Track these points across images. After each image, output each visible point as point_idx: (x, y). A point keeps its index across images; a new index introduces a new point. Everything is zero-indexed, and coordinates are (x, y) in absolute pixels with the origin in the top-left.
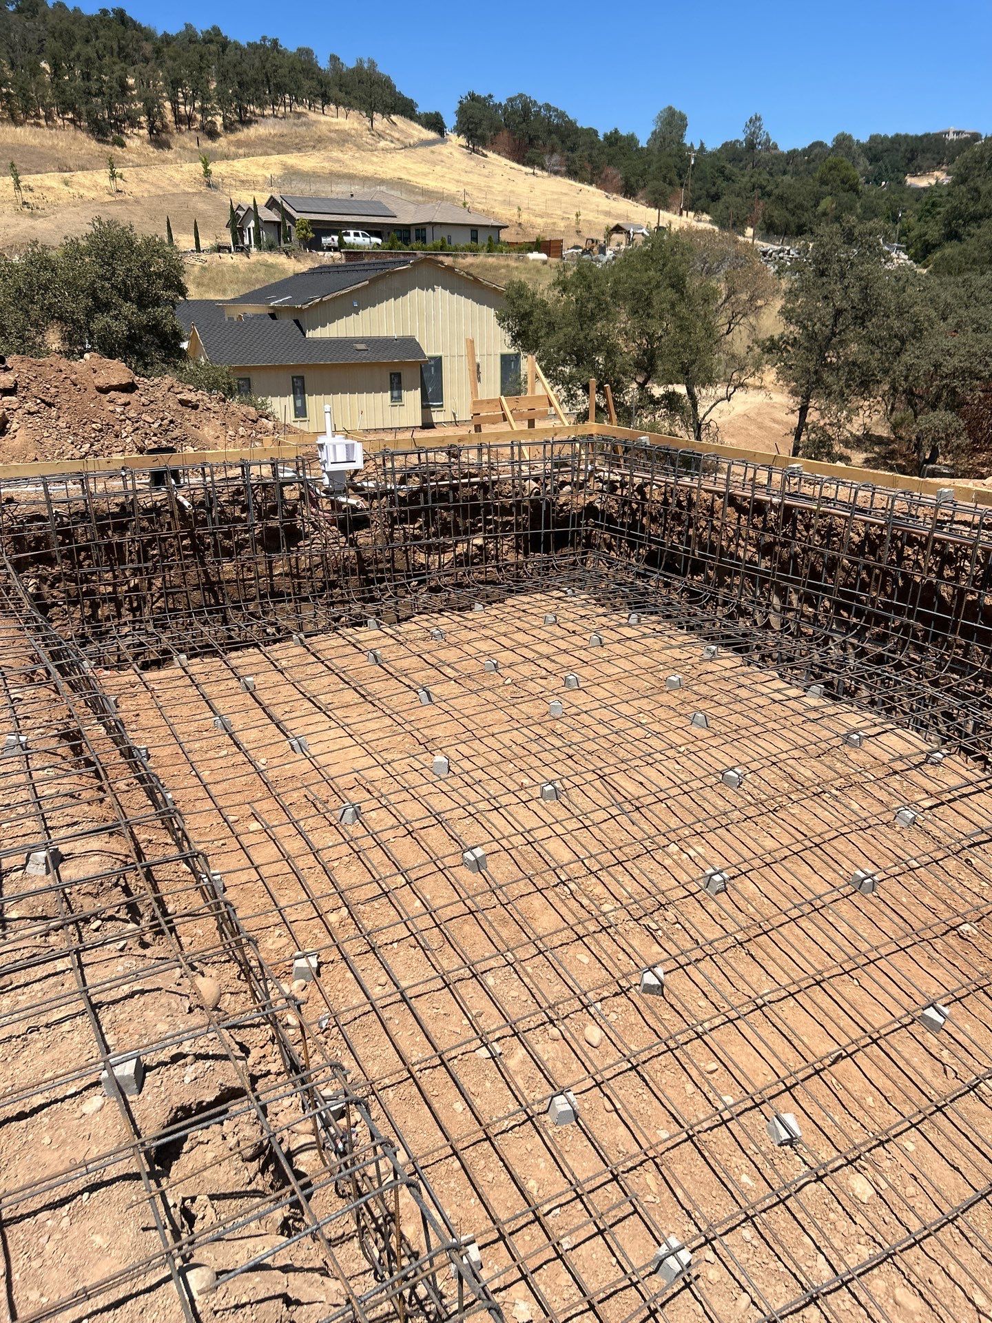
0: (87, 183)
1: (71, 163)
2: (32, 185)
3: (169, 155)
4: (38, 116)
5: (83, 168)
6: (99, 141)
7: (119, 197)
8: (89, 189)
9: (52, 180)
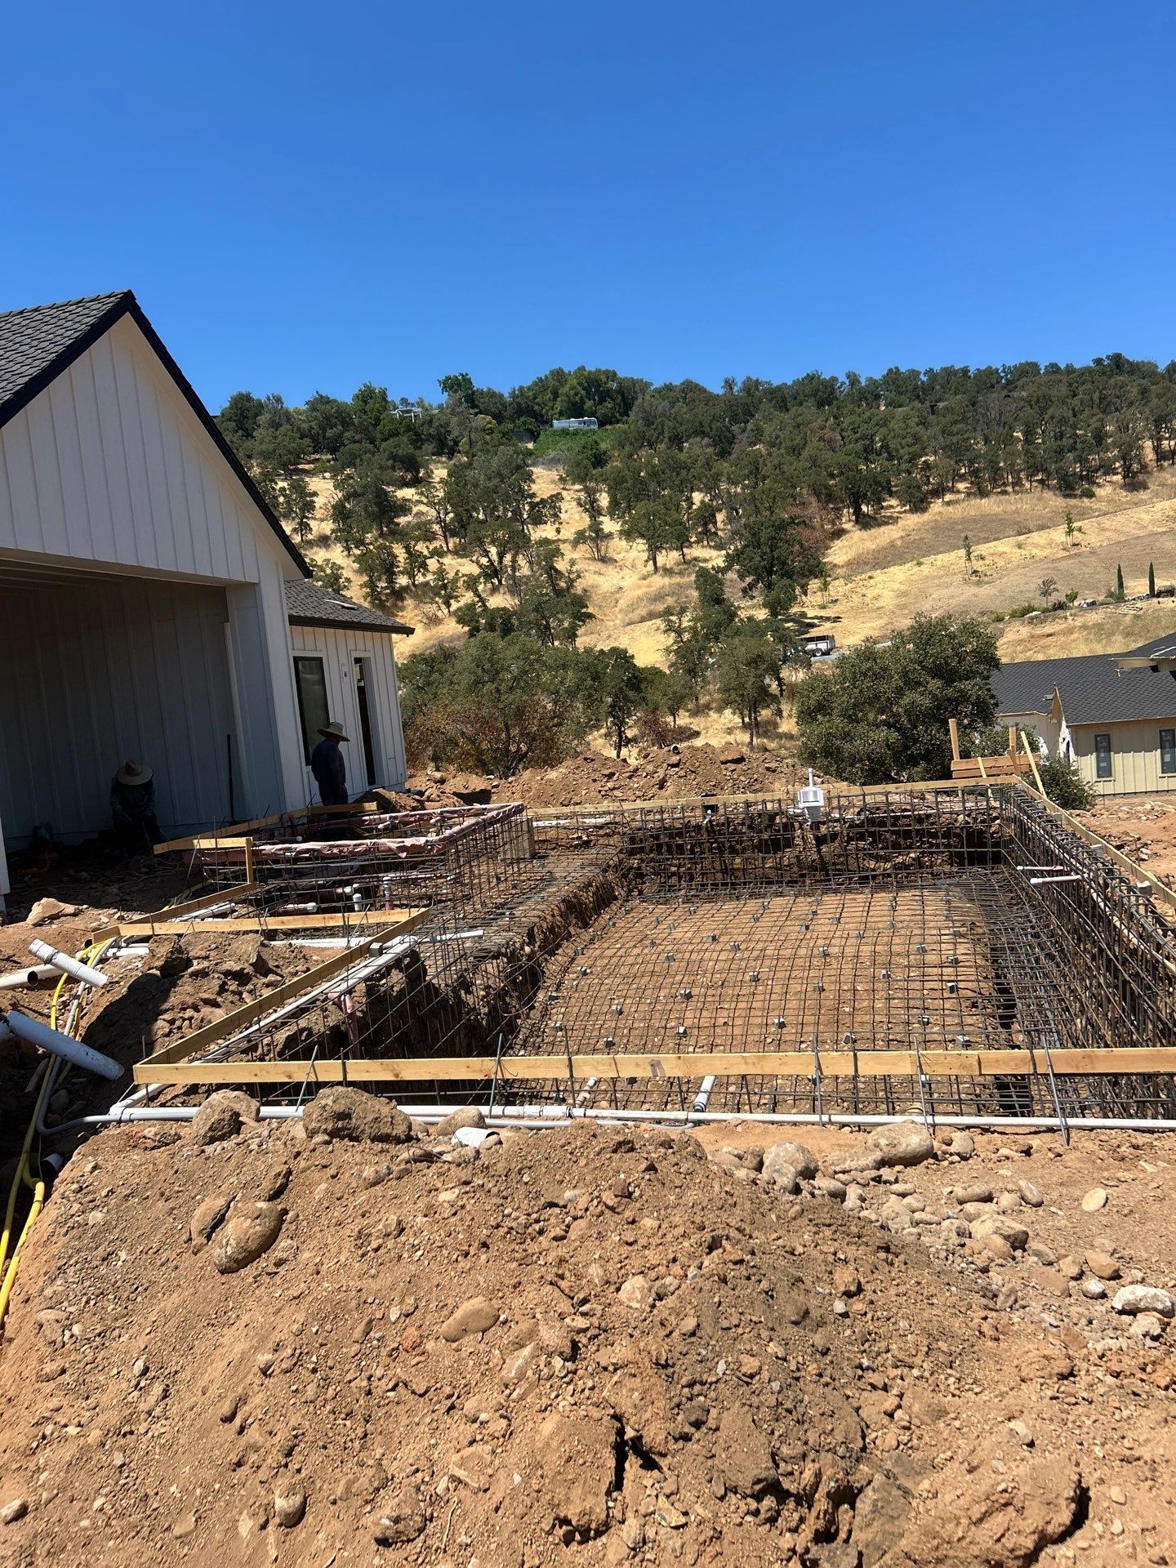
0: (1042, 542)
1: (1031, 525)
2: (984, 553)
3: (1143, 495)
4: (1004, 484)
5: (1042, 528)
6: (1066, 496)
7: (1075, 551)
8: (1043, 548)
9: (1005, 546)
